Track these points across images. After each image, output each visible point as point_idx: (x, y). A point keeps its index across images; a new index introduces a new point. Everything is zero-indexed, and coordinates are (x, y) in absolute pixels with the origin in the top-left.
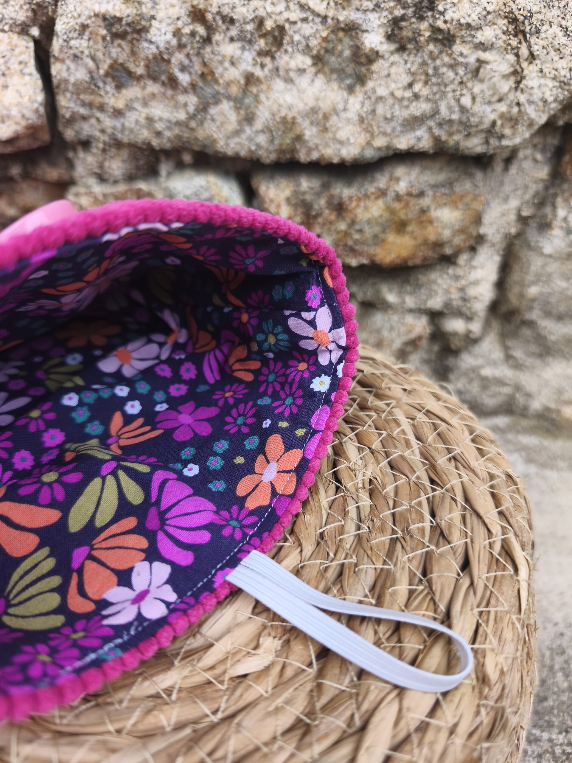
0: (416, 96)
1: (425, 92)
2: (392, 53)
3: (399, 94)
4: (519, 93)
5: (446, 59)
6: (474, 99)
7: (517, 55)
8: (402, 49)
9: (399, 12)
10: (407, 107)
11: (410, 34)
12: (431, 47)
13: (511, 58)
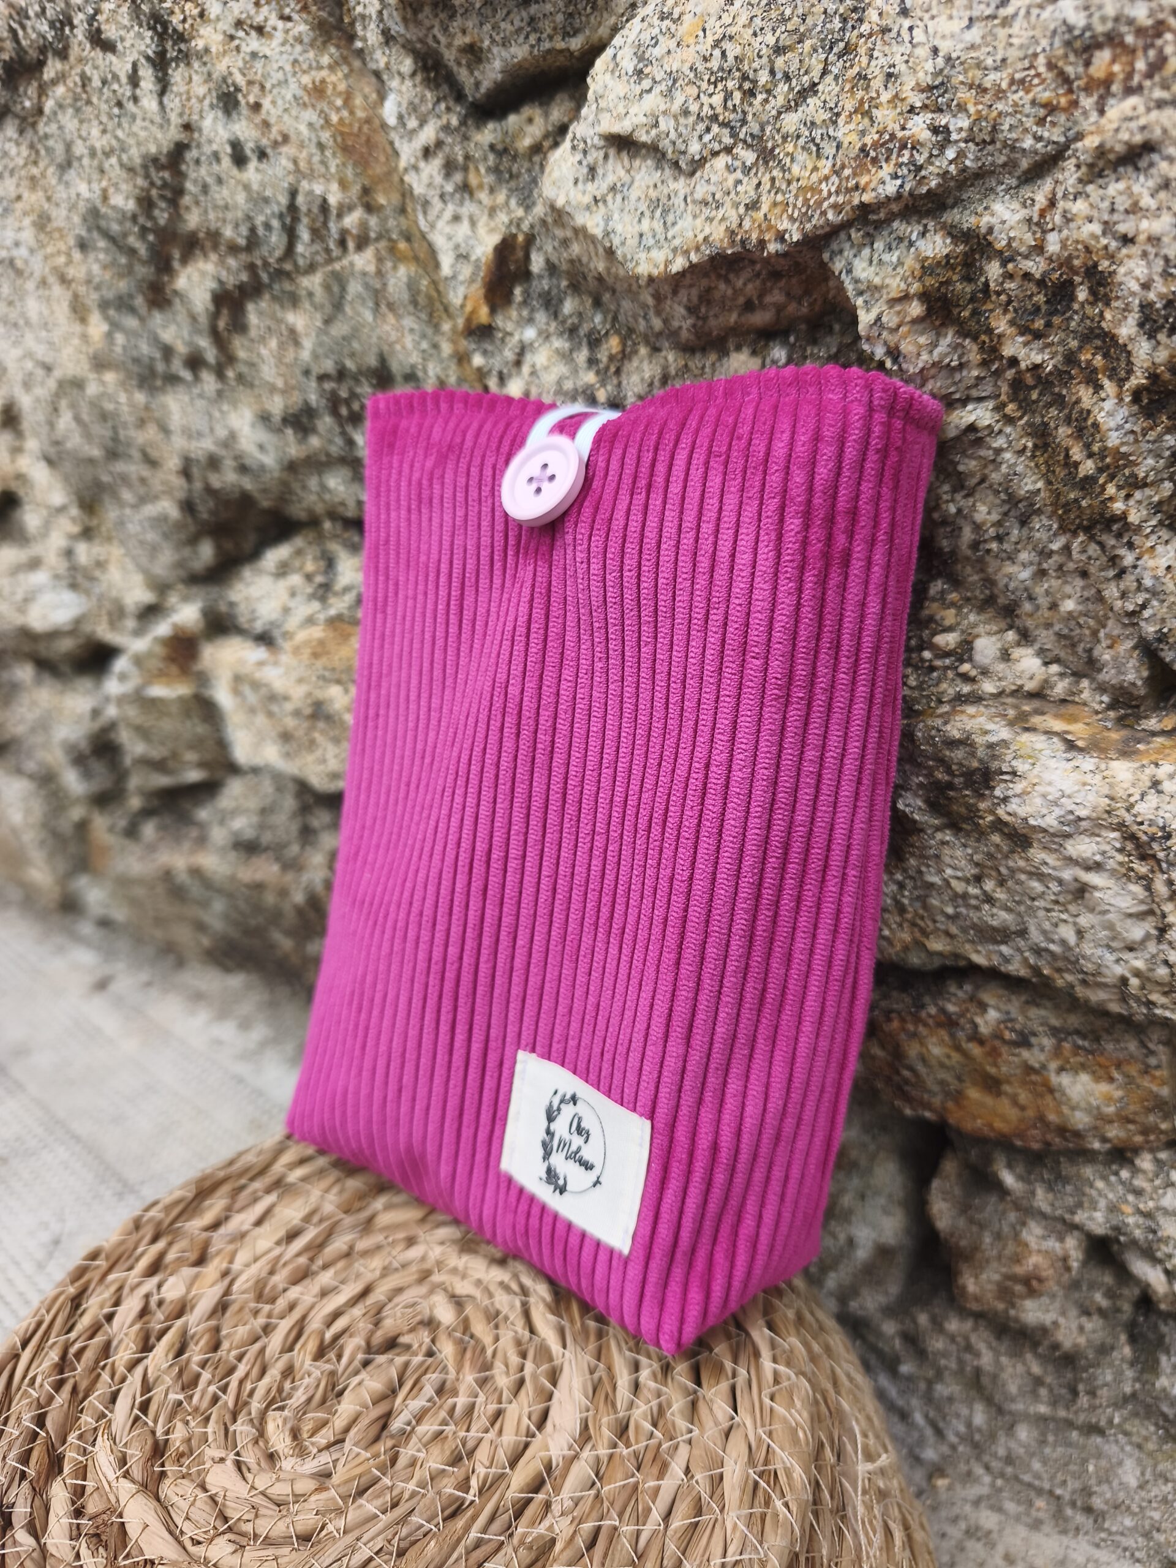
0: (989, 899)
1: (1000, 895)
2: (938, 829)
3: (959, 887)
4: (1164, 947)
5: (1021, 863)
6: (1080, 933)
7: (1148, 888)
8: (954, 826)
9: (941, 775)
10: (977, 908)
11: (963, 810)
12: (996, 838)
13: (1137, 889)
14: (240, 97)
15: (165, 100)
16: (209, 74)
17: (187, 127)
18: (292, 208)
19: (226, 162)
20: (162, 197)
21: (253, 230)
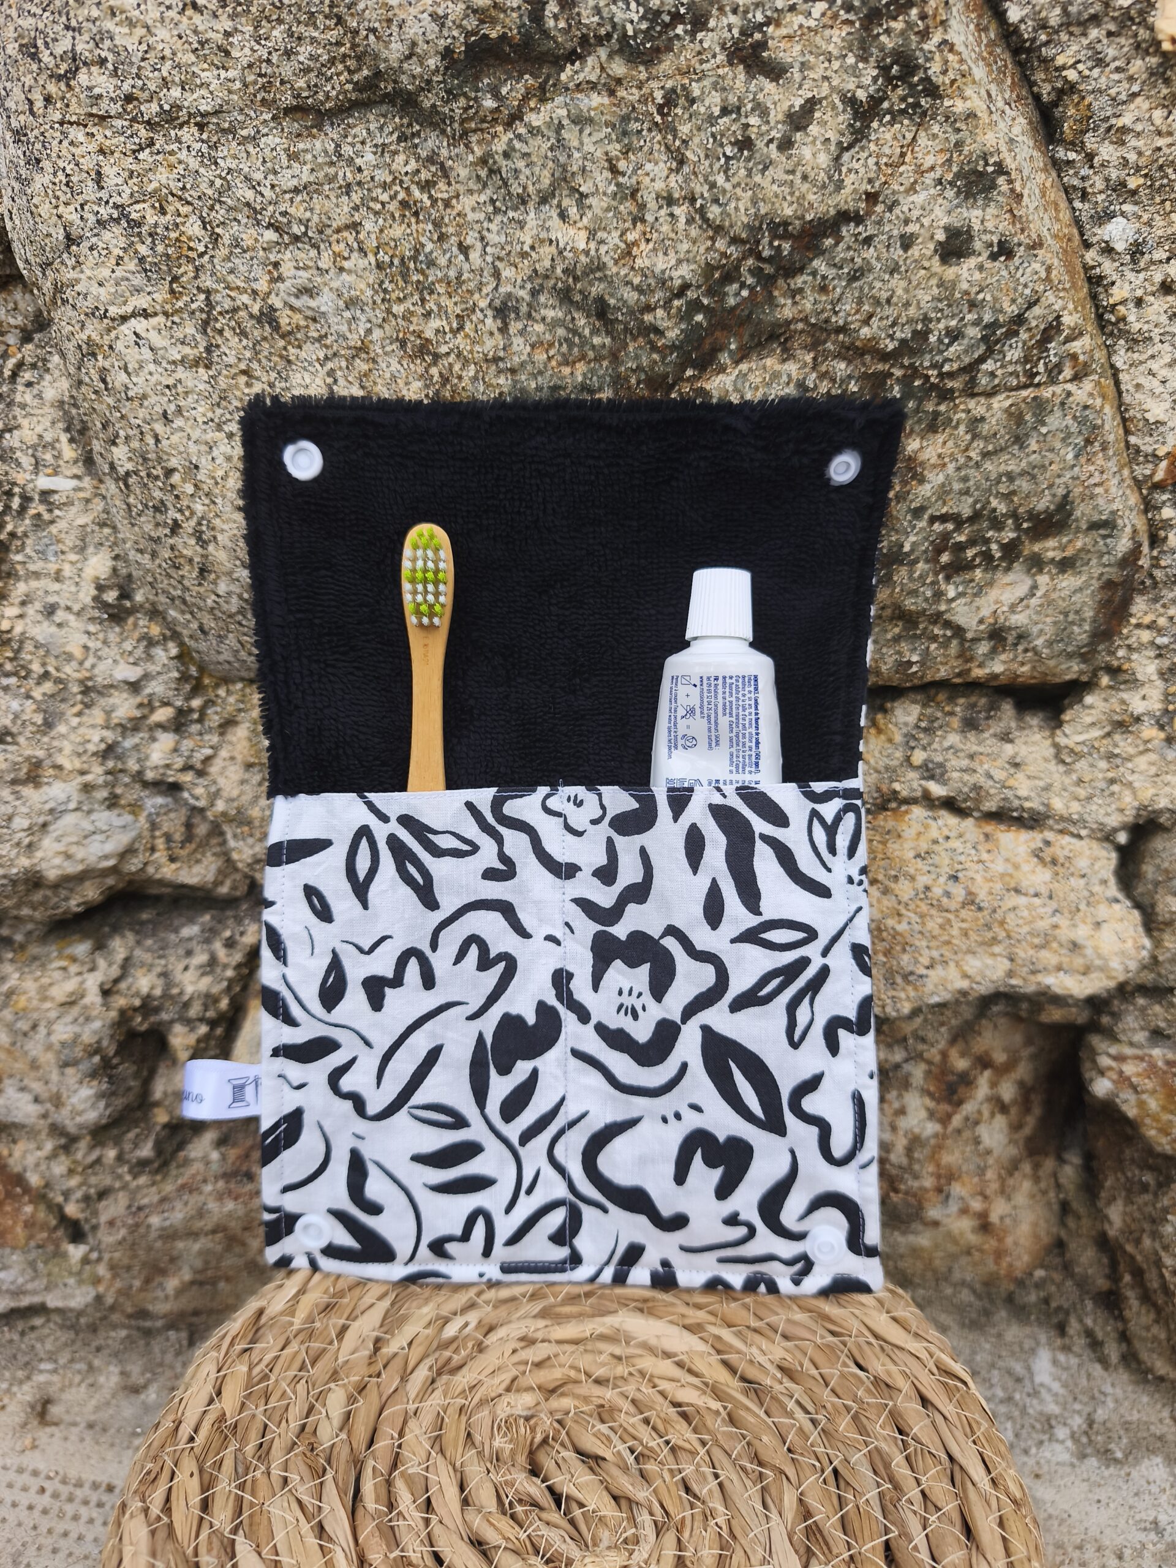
14: (1001, 180)
15: (846, 157)
16: (959, 145)
17: (872, 198)
18: (1019, 320)
19: (923, 249)
20: (756, 272)
21: (921, 336)
